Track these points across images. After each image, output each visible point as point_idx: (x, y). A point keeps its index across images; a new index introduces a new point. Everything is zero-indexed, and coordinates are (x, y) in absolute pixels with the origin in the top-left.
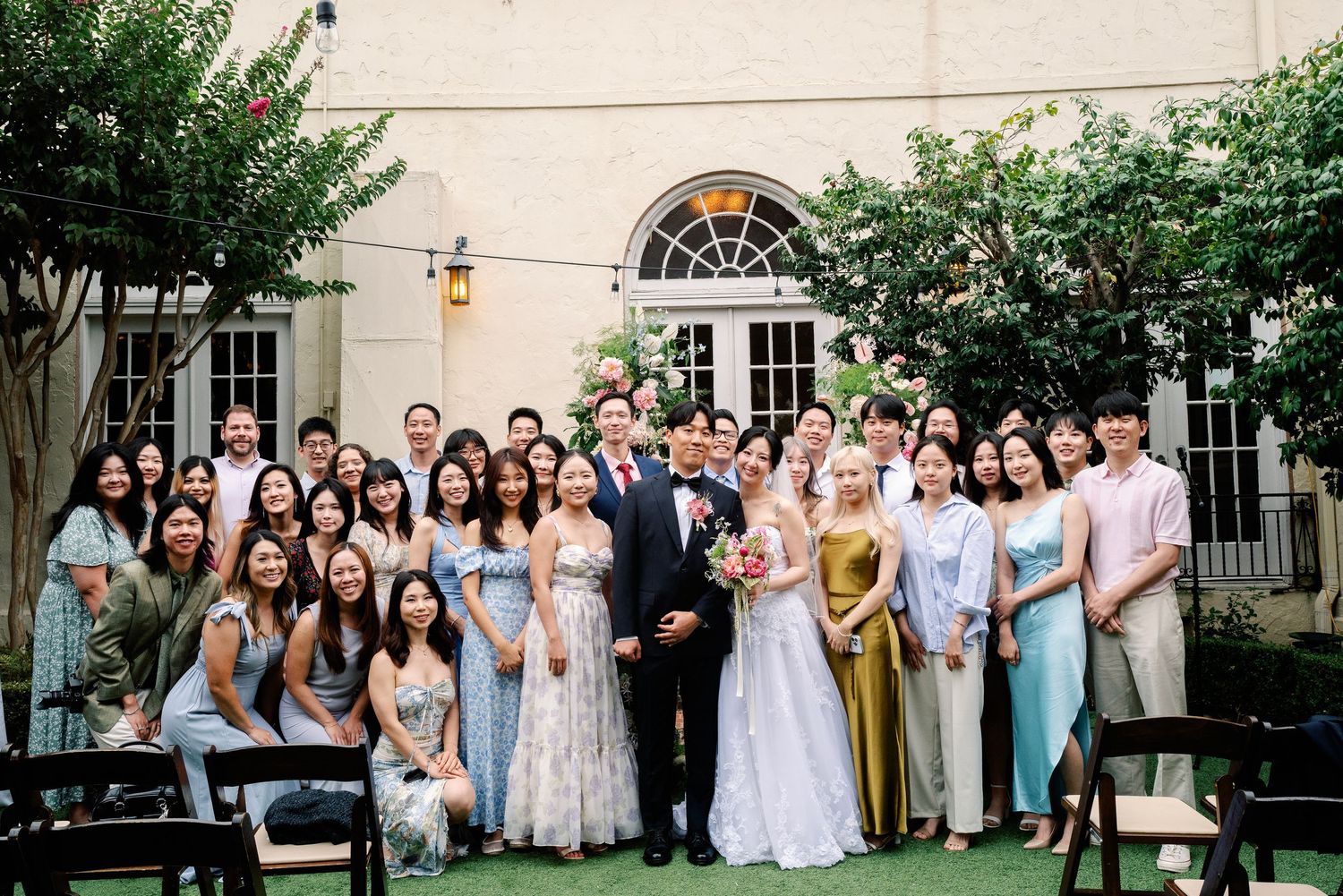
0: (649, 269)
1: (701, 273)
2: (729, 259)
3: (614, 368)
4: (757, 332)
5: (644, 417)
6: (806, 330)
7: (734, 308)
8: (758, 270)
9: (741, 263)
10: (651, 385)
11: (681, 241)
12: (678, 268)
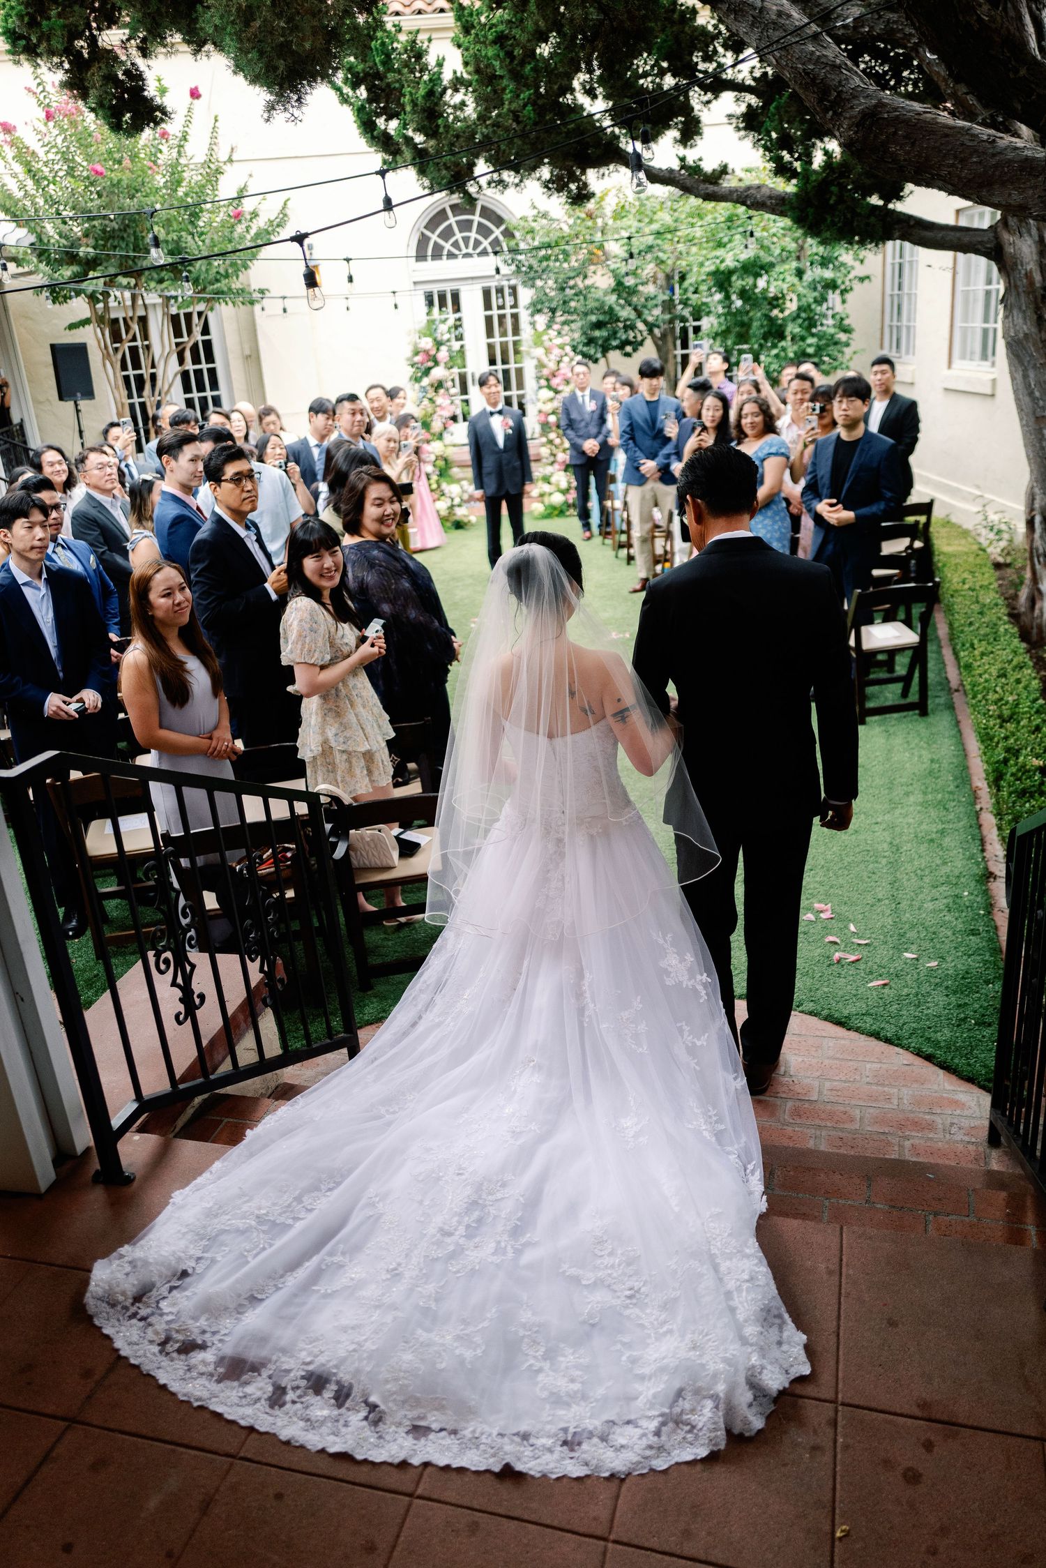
0: (421, 257)
1: (451, 256)
2: (467, 247)
3: (427, 343)
4: (487, 293)
5: (442, 365)
6: (514, 290)
7: (472, 278)
8: (484, 253)
9: (474, 248)
10: (444, 349)
11: (439, 236)
12: (437, 254)
